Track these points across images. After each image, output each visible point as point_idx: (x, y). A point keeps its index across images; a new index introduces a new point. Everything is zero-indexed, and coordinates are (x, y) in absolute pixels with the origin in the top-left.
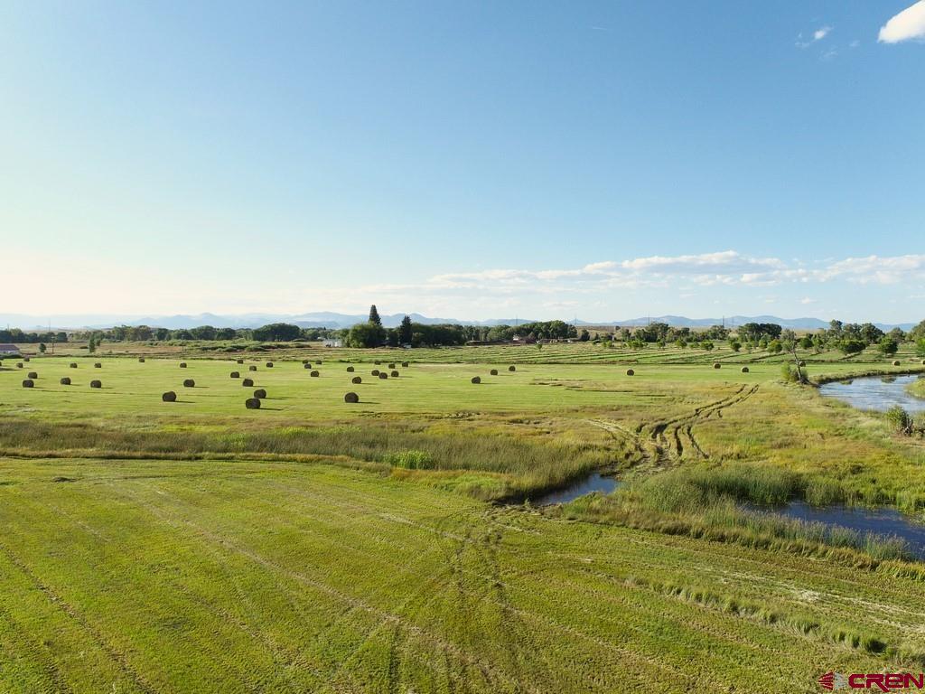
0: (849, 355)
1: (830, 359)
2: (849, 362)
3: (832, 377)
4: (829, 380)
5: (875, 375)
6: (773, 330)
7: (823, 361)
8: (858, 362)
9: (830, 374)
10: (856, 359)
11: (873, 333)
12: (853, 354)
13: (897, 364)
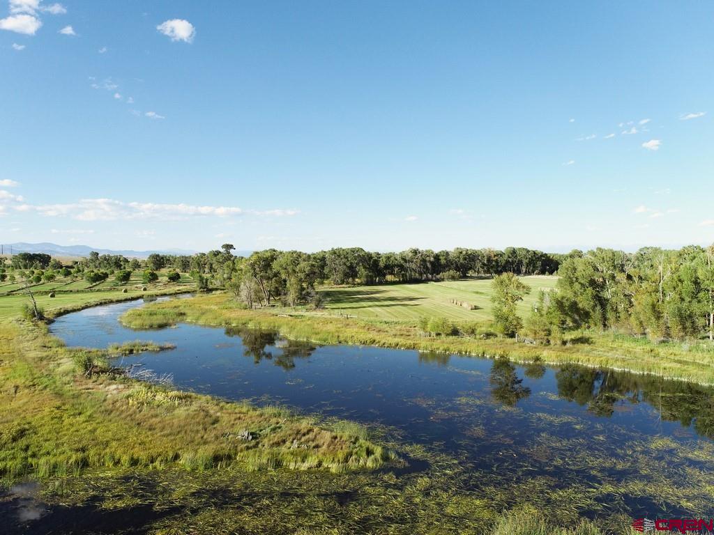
0: (94, 284)
1: (76, 289)
2: (92, 291)
3: (70, 309)
4: (67, 312)
5: (105, 303)
6: (44, 260)
7: (71, 291)
8: (98, 291)
9: (69, 306)
10: (97, 288)
11: (118, 262)
12: (97, 283)
13: (126, 291)
